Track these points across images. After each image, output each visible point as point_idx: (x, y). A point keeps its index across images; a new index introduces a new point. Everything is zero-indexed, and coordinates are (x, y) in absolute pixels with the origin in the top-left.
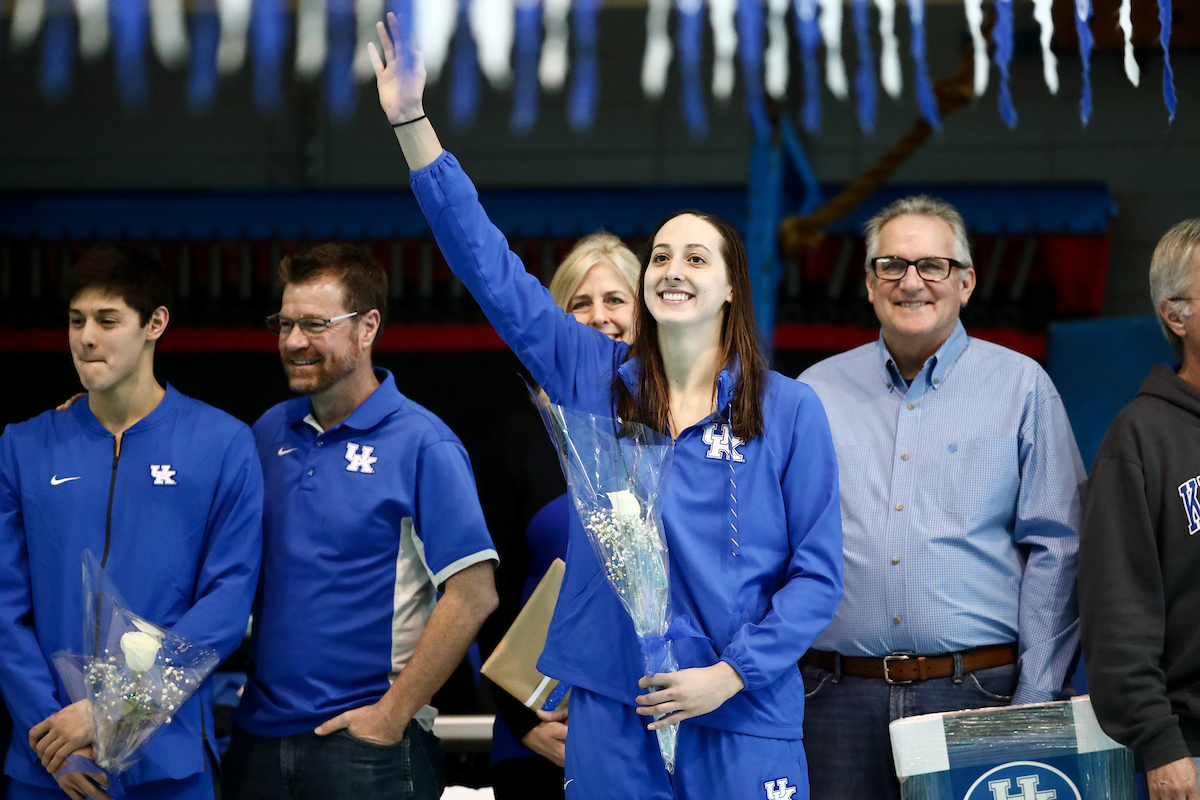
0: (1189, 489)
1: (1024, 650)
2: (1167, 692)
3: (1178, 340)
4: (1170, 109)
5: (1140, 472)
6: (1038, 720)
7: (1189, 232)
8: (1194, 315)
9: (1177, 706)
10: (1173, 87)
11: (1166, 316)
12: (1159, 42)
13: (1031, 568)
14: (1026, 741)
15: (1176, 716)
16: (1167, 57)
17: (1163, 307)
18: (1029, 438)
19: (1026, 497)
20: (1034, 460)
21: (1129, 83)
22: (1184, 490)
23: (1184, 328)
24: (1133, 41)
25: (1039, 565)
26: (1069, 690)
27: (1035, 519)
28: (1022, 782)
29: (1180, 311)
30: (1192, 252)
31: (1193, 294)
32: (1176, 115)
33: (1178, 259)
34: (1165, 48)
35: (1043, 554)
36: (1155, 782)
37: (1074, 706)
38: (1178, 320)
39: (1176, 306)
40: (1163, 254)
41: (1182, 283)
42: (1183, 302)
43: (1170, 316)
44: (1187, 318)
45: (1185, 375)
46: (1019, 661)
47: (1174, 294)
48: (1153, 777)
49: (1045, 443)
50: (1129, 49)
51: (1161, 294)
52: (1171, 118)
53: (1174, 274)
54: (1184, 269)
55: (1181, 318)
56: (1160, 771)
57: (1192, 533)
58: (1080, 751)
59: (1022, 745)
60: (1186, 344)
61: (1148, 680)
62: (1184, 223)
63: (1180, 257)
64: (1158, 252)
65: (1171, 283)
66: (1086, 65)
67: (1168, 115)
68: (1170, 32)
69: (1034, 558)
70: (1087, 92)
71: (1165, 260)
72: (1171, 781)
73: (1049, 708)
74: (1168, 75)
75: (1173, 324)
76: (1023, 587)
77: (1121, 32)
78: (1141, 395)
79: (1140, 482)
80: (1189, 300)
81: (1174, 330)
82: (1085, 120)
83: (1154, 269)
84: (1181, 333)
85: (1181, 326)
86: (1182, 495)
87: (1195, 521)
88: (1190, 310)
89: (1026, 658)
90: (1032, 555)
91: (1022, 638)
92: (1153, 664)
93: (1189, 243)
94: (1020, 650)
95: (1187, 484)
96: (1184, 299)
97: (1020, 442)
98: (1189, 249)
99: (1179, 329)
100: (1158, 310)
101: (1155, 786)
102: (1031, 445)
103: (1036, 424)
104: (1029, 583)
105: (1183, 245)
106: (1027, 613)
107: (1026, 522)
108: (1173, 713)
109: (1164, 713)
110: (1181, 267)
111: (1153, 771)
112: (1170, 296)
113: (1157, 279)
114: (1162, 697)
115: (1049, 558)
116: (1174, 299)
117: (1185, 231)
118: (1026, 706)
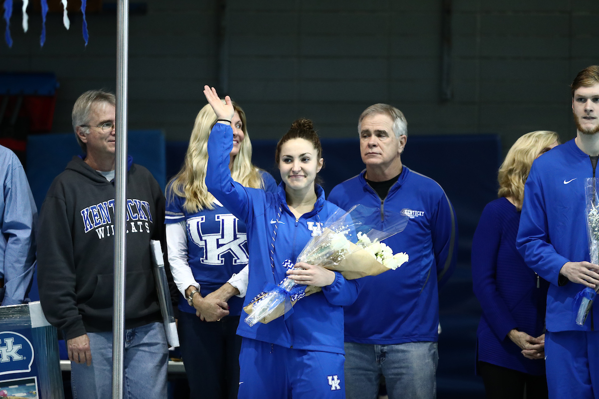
0: (86, 212)
1: (7, 281)
2: (76, 305)
3: (84, 144)
4: (85, 40)
5: (64, 204)
6: (13, 313)
7: (90, 96)
8: (91, 133)
9: (81, 311)
10: (87, 30)
11: (78, 133)
12: (81, 10)
13: (10, 245)
14: (7, 322)
15: (81, 315)
16: (84, 17)
17: (78, 130)
18: (9, 185)
19: (8, 212)
20: (11, 195)
21: (65, 28)
22: (83, 212)
23: (86, 139)
24: (67, 9)
25: (13, 243)
26: (27, 299)
27: (12, 222)
28: (6, 341)
29: (85, 131)
30: (91, 105)
31: (91, 124)
32: (88, 43)
33: (84, 108)
34: (83, 12)
35: (15, 238)
36: (71, 345)
37: (30, 306)
38: (84, 136)
39: (83, 129)
40: (78, 106)
41: (86, 119)
42: (86, 127)
43: (80, 134)
44: (88, 134)
45: (87, 161)
46: (4, 286)
47: (82, 123)
48: (70, 343)
49: (16, 187)
50: (65, 13)
51: (77, 123)
52: (86, 44)
53: (83, 115)
54: (87, 113)
55: (85, 135)
56: (73, 340)
57: (86, 232)
58: (33, 327)
59: (6, 324)
60: (88, 146)
61: (68, 298)
62: (88, 92)
63: (85, 108)
64: (76, 105)
65: (81, 119)
66: (44, 20)
67: (85, 43)
68: (86, 6)
69: (11, 240)
70: (44, 31)
71: (79, 108)
72: (78, 345)
73: (18, 307)
74: (85, 25)
75: (81, 137)
76: (6, 253)
77: (62, 5)
78: (67, 169)
79: (64, 208)
80: (89, 127)
81: (82, 140)
82: (42, 44)
83: (74, 112)
84: (85, 141)
85: (85, 138)
86: (82, 215)
87: (88, 227)
88: (89, 131)
89: (7, 285)
90: (10, 238)
91: (5, 277)
92: (72, 291)
93: (90, 101)
94: (5, 281)
95: (85, 210)
96: (87, 126)
97: (5, 187)
98: (90, 104)
99: (84, 139)
100: (75, 131)
101: (71, 346)
102: (10, 188)
103: (12, 179)
104: (8, 252)
105: (87, 102)
106: (8, 265)
107: (8, 223)
108: (79, 314)
109: (75, 314)
110: (86, 112)
111: (70, 340)
112: (81, 124)
113: (75, 117)
114: (74, 306)
115: (18, 240)
116: (82, 126)
117: (88, 96)
118: (8, 306)
